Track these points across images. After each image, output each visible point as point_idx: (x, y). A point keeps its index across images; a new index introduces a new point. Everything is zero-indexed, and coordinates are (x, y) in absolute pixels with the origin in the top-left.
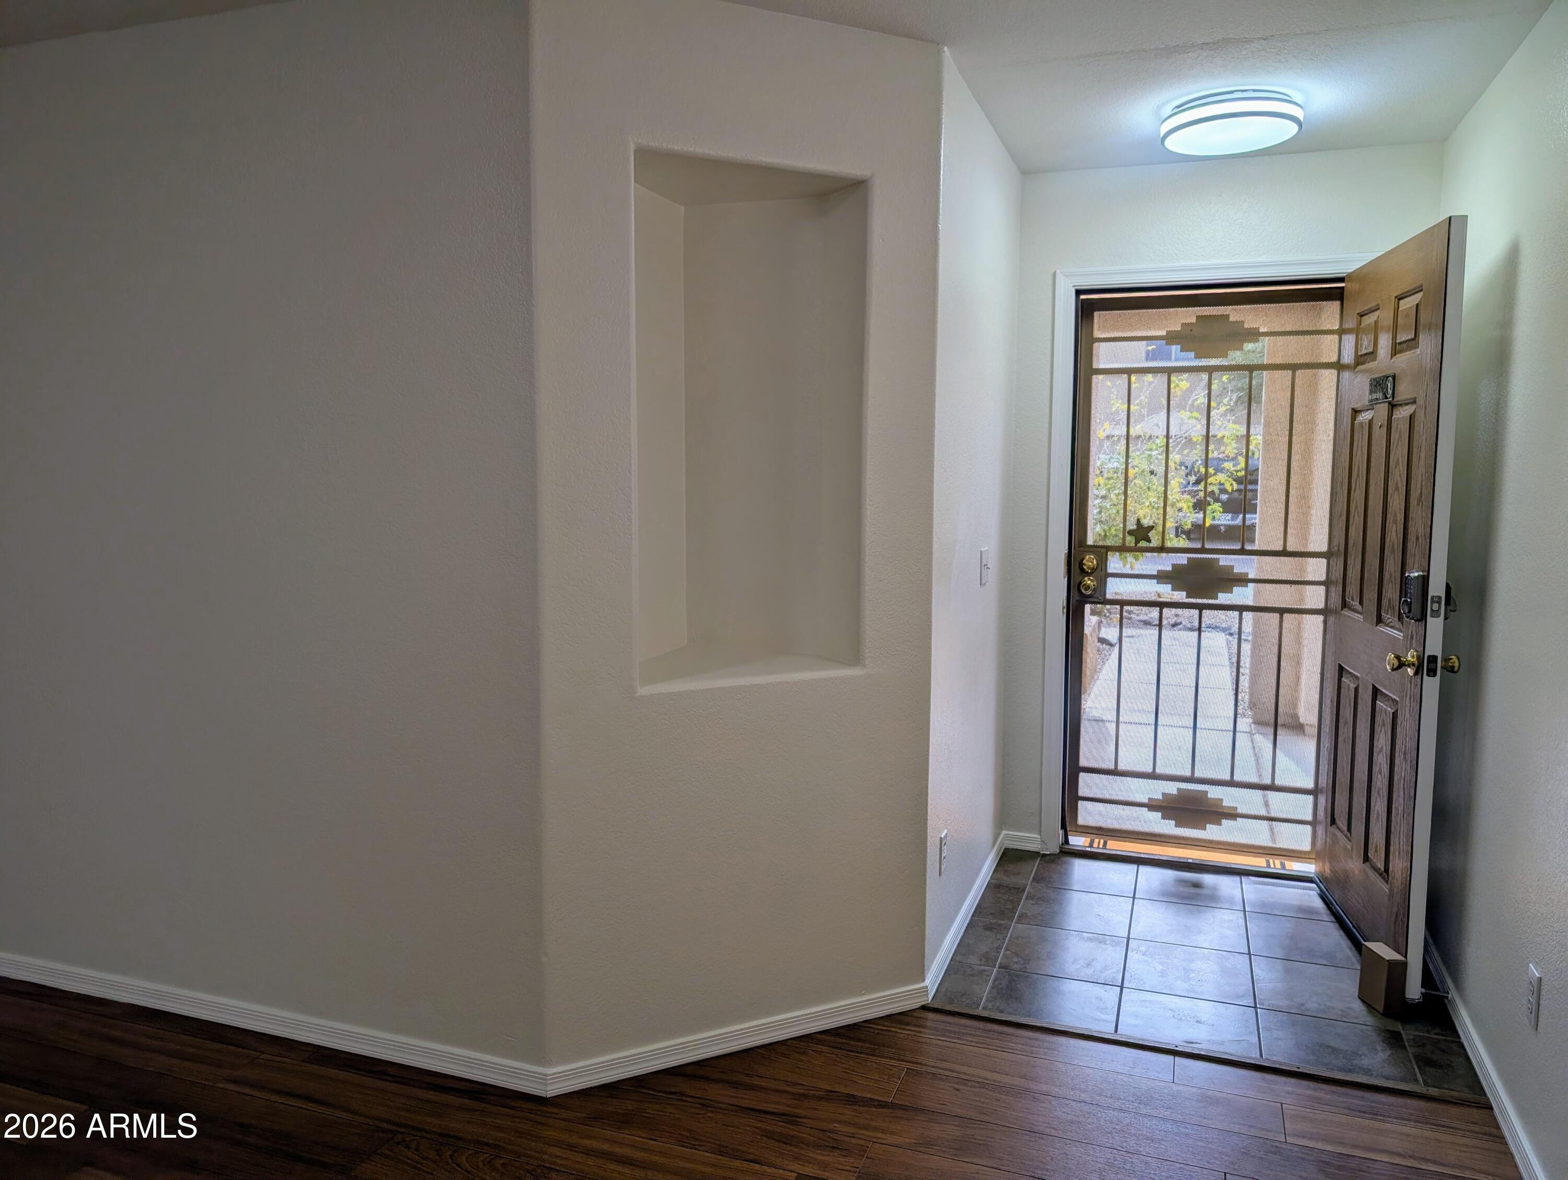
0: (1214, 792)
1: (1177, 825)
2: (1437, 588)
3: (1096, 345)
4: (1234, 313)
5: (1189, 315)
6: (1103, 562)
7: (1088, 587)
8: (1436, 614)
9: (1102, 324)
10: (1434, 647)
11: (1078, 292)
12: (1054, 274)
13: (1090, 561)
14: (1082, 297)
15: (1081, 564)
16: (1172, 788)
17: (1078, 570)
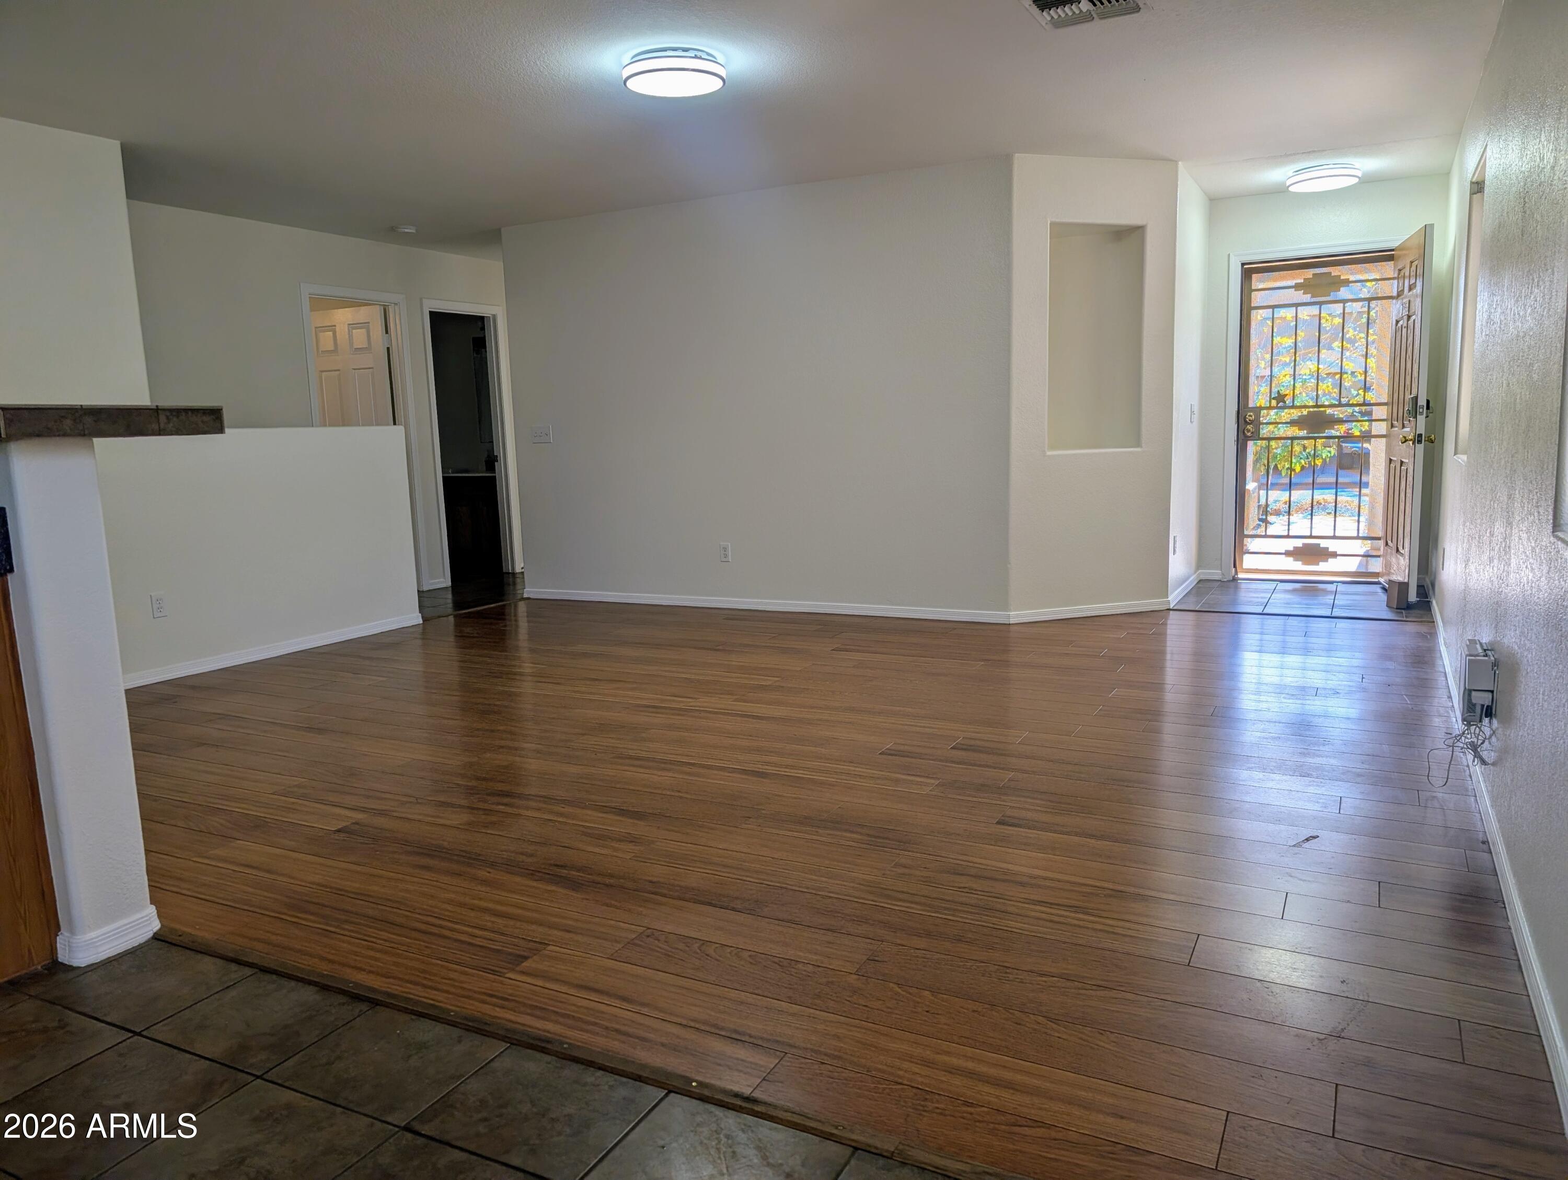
0: (1323, 543)
1: (1303, 564)
2: (1422, 402)
3: (1253, 293)
4: (1335, 271)
5: (1309, 273)
6: (1258, 416)
7: (1249, 431)
8: (1421, 414)
9: (1257, 282)
10: (1421, 430)
11: (1243, 264)
12: (1229, 255)
13: (1251, 416)
14: (1245, 266)
15: (1245, 418)
16: (1299, 543)
17: (1243, 422)
